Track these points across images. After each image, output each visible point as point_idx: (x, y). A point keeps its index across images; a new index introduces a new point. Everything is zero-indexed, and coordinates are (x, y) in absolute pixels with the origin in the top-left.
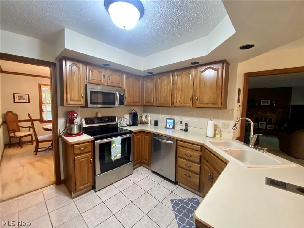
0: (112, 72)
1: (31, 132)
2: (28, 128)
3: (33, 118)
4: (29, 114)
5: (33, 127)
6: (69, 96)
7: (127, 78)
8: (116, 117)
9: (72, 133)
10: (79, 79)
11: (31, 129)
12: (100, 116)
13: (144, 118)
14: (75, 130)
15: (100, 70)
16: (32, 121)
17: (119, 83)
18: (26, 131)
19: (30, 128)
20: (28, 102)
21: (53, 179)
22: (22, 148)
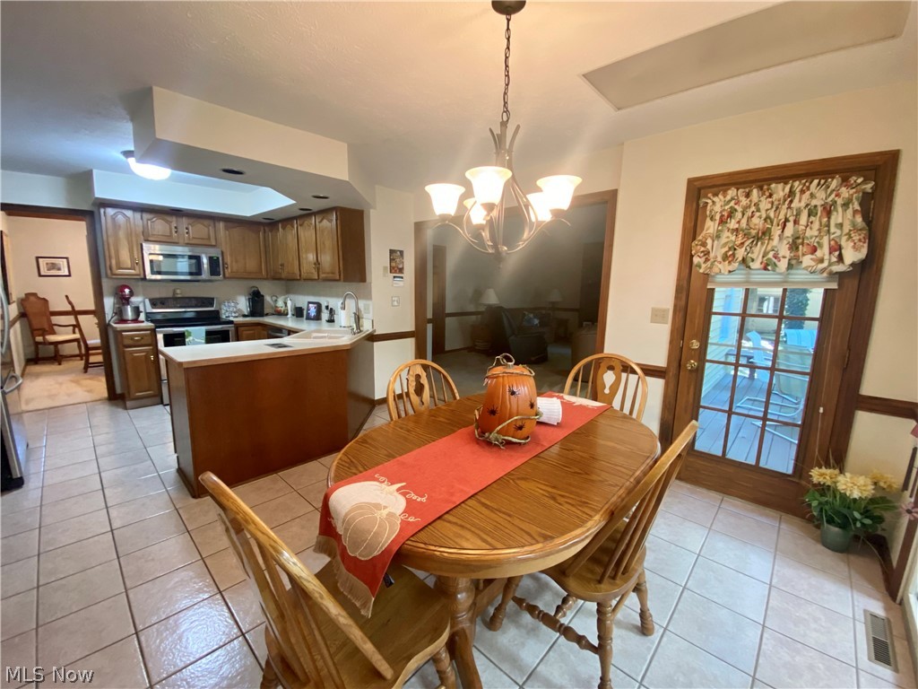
0: (191, 221)
1: (77, 336)
2: (71, 328)
3: (77, 309)
4: (67, 297)
5: (77, 326)
6: (114, 262)
7: (226, 228)
8: (213, 299)
9: (125, 318)
10: (129, 235)
11: (77, 330)
12: (179, 296)
13: (280, 304)
14: (130, 314)
15: (169, 218)
16: (75, 313)
17: (209, 238)
18: (67, 334)
19: (74, 326)
20: (67, 274)
21: (105, 394)
22: (60, 364)
